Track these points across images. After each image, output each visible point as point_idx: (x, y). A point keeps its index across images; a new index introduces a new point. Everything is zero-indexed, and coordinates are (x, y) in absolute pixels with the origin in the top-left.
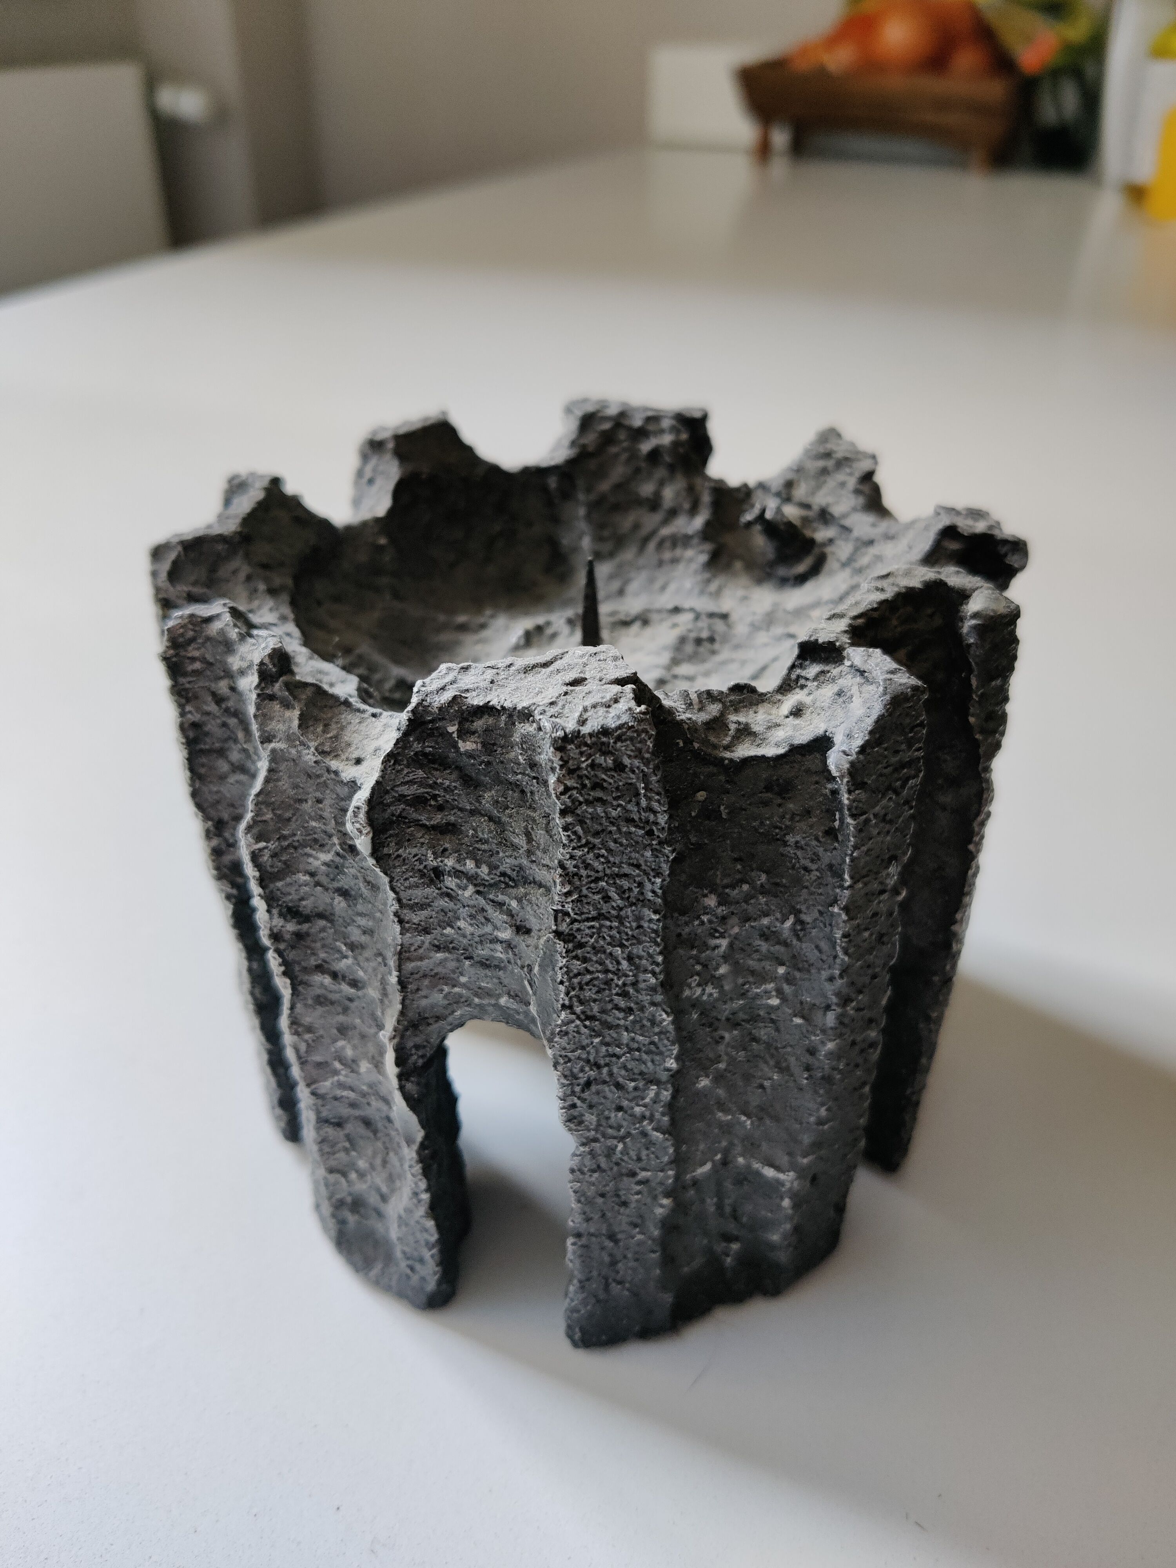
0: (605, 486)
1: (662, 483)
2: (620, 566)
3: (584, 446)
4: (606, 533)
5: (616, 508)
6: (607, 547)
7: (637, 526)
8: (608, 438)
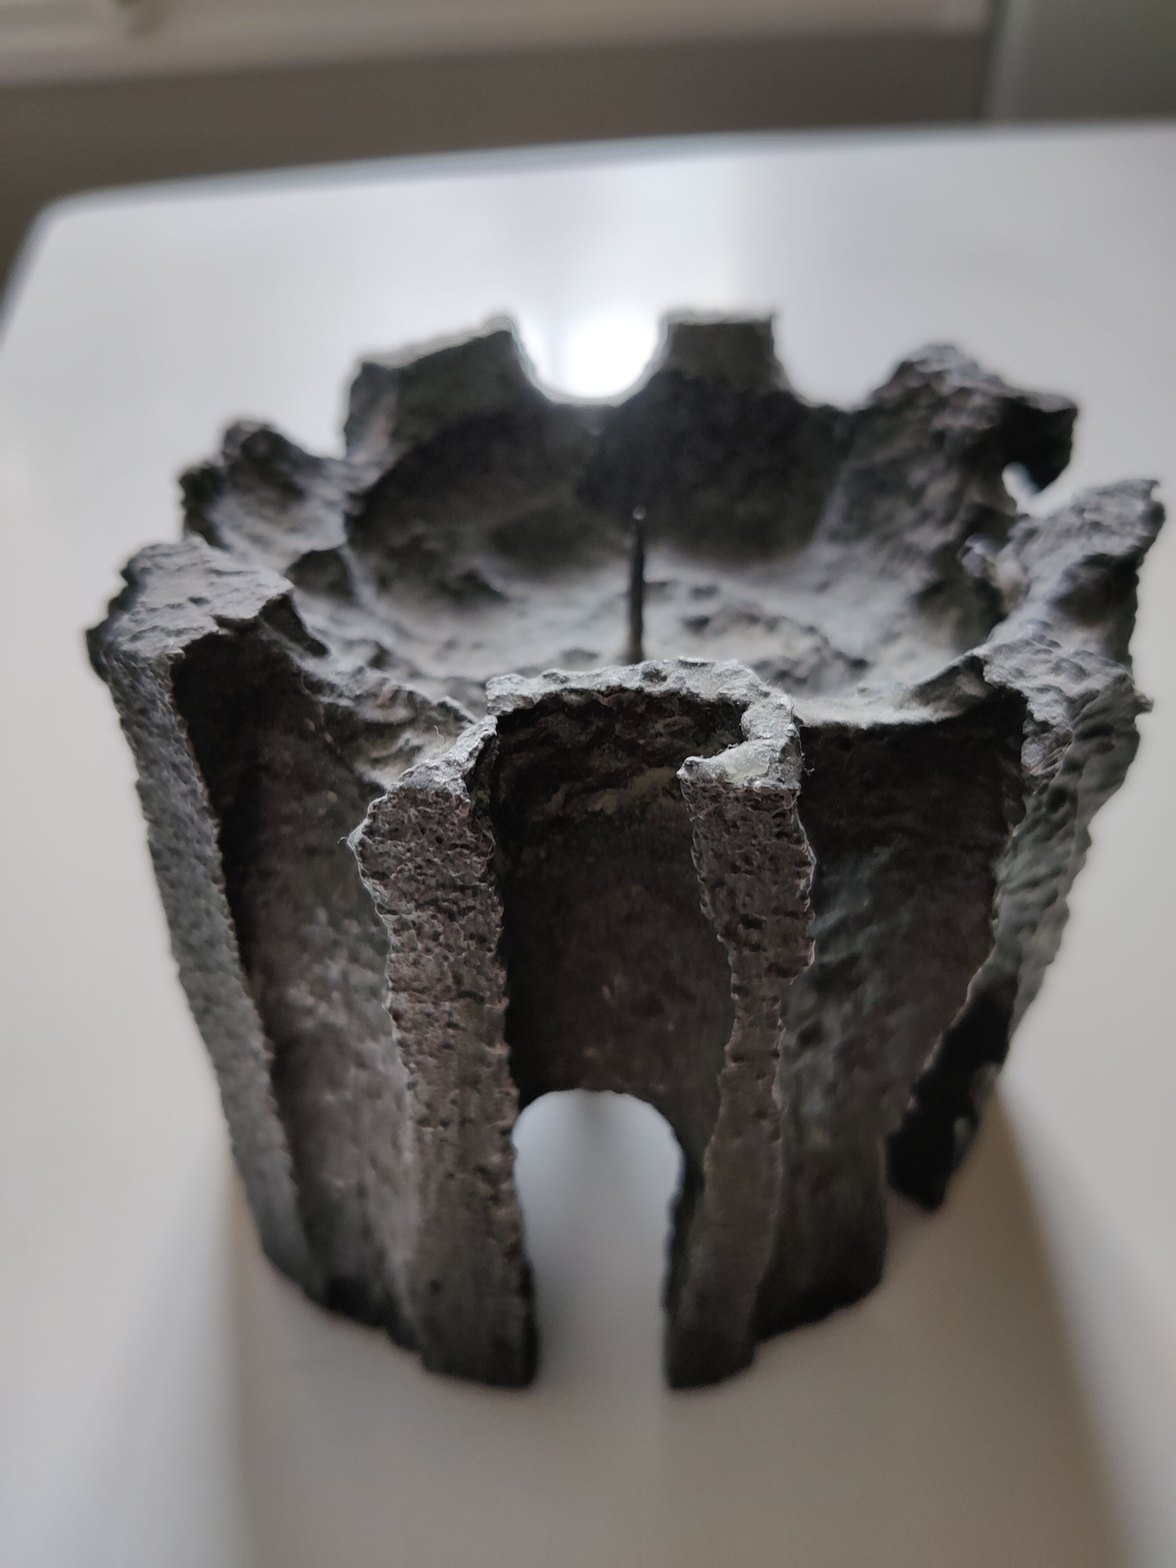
0: (880, 457)
1: (934, 474)
2: (847, 556)
4: (859, 514)
5: (880, 487)
6: (851, 528)
7: (888, 518)
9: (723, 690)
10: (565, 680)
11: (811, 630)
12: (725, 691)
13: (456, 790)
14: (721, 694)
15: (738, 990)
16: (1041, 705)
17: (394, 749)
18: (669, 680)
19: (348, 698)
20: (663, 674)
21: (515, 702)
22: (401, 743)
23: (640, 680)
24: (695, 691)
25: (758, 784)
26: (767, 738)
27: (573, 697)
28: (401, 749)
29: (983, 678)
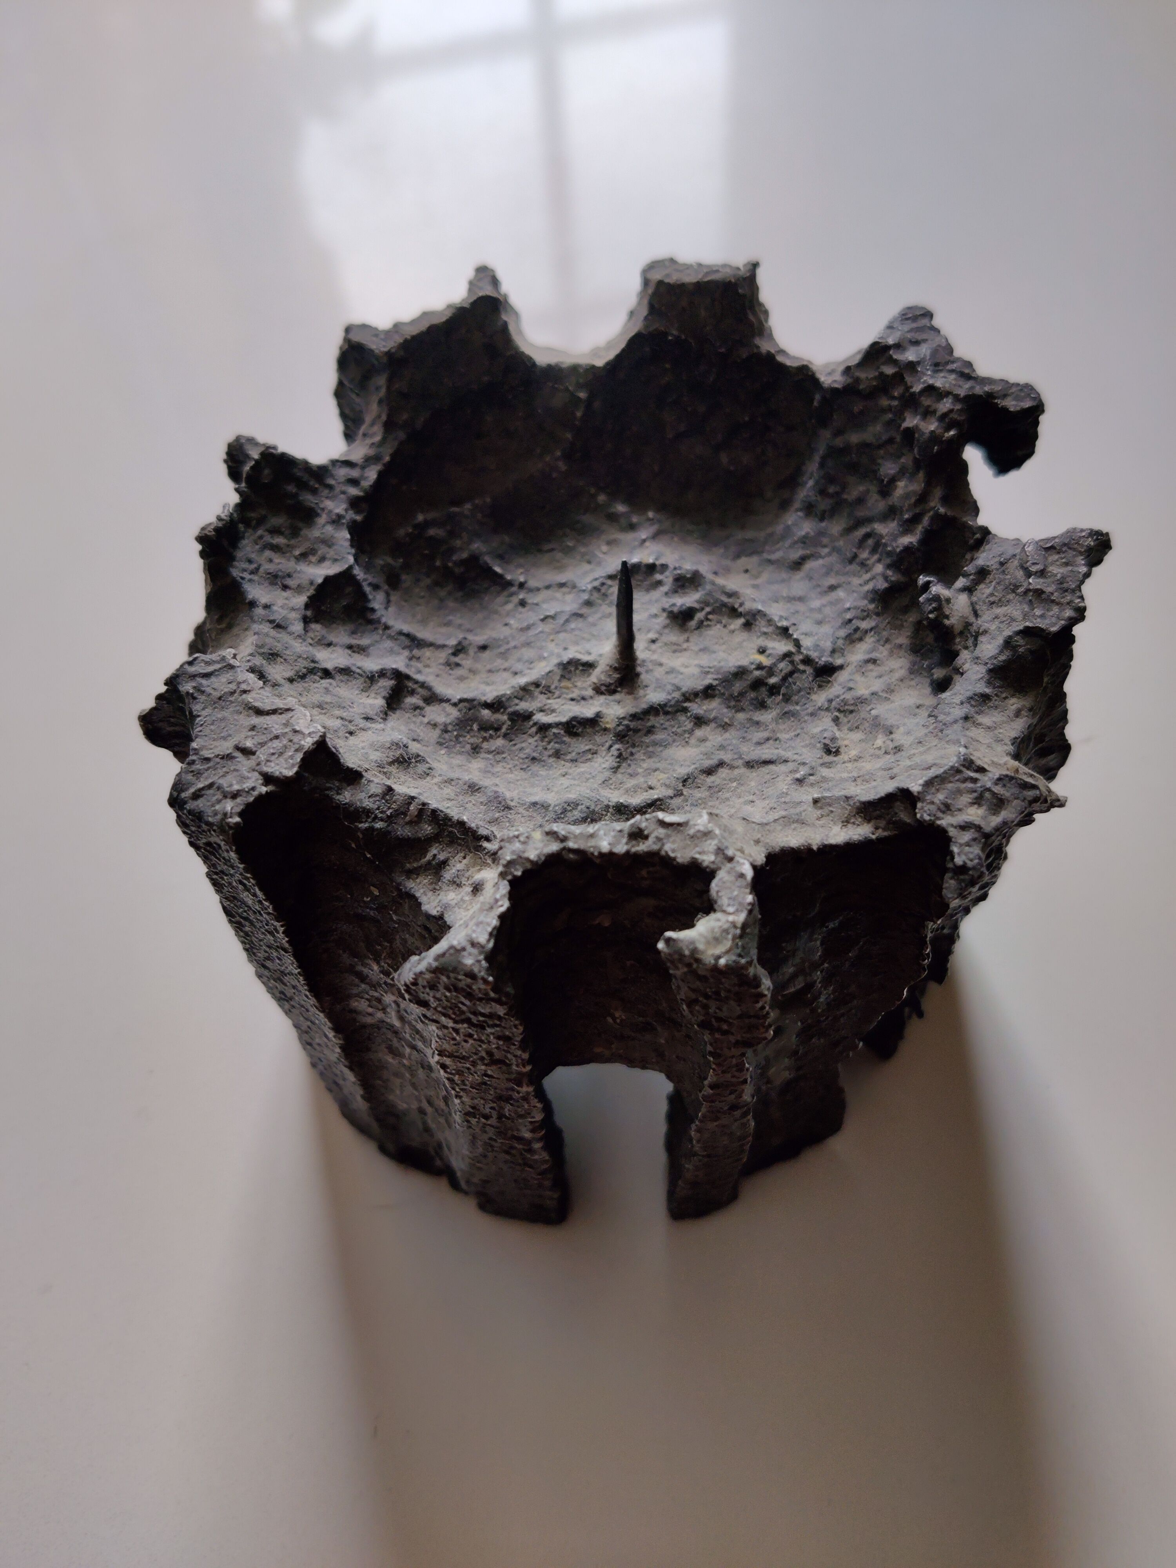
0: (855, 438)
1: (902, 472)
2: (821, 533)
3: (857, 380)
4: (831, 490)
5: (854, 468)
6: (824, 504)
7: (860, 501)
8: (885, 385)
9: (695, 853)
10: (564, 839)
11: (784, 632)
12: (697, 856)
13: (480, 972)
14: (693, 858)
15: (711, 1053)
16: (961, 845)
17: (424, 861)
18: (651, 840)
19: (382, 820)
20: (646, 833)
21: (523, 863)
22: (429, 856)
23: (627, 844)
24: (672, 855)
25: (722, 962)
26: (730, 914)
27: (571, 856)
28: (429, 862)
29: (915, 814)
